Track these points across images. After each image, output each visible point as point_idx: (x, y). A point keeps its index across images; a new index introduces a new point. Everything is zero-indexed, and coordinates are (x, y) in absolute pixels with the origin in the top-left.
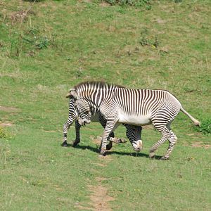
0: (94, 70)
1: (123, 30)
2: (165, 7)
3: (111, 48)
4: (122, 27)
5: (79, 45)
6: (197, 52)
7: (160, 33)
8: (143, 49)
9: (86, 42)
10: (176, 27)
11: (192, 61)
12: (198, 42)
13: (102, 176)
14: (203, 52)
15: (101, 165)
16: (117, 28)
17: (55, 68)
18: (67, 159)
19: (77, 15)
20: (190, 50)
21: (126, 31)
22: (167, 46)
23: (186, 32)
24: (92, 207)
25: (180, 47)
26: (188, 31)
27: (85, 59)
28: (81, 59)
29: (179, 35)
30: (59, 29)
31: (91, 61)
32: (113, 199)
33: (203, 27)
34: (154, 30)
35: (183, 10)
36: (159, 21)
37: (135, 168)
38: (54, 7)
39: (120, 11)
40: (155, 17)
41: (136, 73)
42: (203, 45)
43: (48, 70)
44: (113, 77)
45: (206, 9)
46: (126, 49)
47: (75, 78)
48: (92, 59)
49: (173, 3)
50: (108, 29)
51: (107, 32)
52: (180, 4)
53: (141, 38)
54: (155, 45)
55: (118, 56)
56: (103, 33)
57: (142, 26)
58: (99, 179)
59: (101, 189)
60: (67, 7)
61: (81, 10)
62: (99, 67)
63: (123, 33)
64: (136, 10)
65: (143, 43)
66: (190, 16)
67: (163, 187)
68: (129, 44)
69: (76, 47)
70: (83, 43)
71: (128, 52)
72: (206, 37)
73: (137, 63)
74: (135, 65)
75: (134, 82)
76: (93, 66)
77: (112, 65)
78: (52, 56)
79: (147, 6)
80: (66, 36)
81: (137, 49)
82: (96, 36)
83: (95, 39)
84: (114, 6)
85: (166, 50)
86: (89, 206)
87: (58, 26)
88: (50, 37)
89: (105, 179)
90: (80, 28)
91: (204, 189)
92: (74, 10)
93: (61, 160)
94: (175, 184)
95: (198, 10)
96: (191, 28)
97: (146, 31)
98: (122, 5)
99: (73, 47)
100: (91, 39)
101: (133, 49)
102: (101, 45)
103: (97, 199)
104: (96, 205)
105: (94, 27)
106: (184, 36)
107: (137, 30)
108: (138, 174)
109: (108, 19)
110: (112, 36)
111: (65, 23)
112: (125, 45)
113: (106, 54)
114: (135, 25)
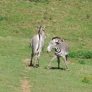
0: (23, 30)
1: (36, 12)
2: (55, 2)
3: (31, 20)
4: (36, 11)
5: (17, 19)
6: (68, 22)
7: (52, 14)
8: (45, 21)
9: (20, 17)
10: (59, 11)
11: (66, 26)
12: (69, 18)
13: (27, 76)
14: (71, 23)
15: (26, 71)
16: (34, 12)
17: (7, 29)
18: (11, 69)
19: (16, 6)
20: (65, 22)
21: (38, 13)
22: (55, 20)
23: (64, 14)
24: (22, 89)
25: (61, 20)
26: (65, 13)
27: (19, 25)
28: (18, 25)
29: (61, 15)
30: (8, 12)
32: (32, 86)
33: (71, 12)
34: (50, 12)
35: (62, 4)
36: (52, 9)
37: (41, 73)
38: (6, 2)
39: (35, 4)
40: (50, 7)
42: (71, 19)
43: (3, 30)
44: (32, 33)
45: (72, 4)
46: (38, 21)
47: (15, 33)
48: (22, 25)
49: (58, 1)
51: (29, 13)
52: (61, 1)
53: (44, 16)
54: (50, 19)
55: (34, 24)
56: (28, 14)
57: (44, 11)
58: (25, 77)
59: (26, 82)
60: (12, 3)
61: (18, 4)
62: (26, 29)
63: (36, 14)
64: (42, 4)
65: (45, 18)
66: (66, 6)
67: (53, 81)
68: (39, 19)
69: (16, 20)
72: (72, 16)
76: (23, 28)
77: (31, 28)
78: (5, 24)
79: (47, 2)
80: (11, 15)
81: (42, 21)
82: (24, 15)
83: (24, 16)
84: (32, 2)
85: (55, 22)
86: (21, 89)
87: (8, 11)
88: (4, 15)
89: (28, 77)
90: (18, 11)
91: (71, 82)
92: (15, 4)
93: (9, 69)
94: (59, 80)
95: (69, 4)
96: (66, 12)
97: (46, 13)
98: (36, 2)
99: (14, 20)
100: (22, 16)
102: (27, 19)
103: (24, 86)
104: (24, 89)
105: (24, 11)
106: (63, 15)
107: (42, 12)
108: (42, 75)
109: (30, 8)
110: (31, 15)
111: (11, 9)
112: (37, 19)
113: (29, 23)
114: (41, 11)
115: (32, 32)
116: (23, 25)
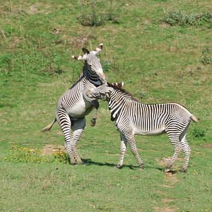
0: (156, 91)
1: (184, 50)
3: (173, 68)
4: (182, 48)
5: (140, 67)
8: (204, 68)
9: (147, 63)
13: (169, 198)
15: (167, 186)
16: (178, 49)
18: (133, 182)
19: (138, 37)
21: (188, 51)
27: (147, 81)
28: (143, 80)
30: (120, 52)
31: (153, 83)
37: (202, 188)
38: (114, 30)
39: (181, 32)
41: (199, 93)
44: (175, 97)
46: (188, 69)
48: (154, 81)
50: (169, 50)
51: (168, 53)
53: (203, 57)
55: (180, 77)
56: (164, 54)
57: (203, 45)
58: (166, 200)
59: (168, 211)
60: (127, 30)
61: (142, 32)
62: (161, 88)
63: (184, 53)
64: (197, 29)
65: (205, 62)
68: (191, 64)
69: (138, 69)
70: (145, 65)
71: (190, 72)
73: (199, 82)
74: (198, 85)
75: (198, 102)
76: (155, 88)
77: (175, 85)
79: (208, 25)
80: (127, 59)
81: (199, 68)
82: (157, 58)
83: (156, 60)
84: (174, 27)
87: (119, 49)
88: (111, 60)
89: (171, 200)
90: (141, 50)
92: (134, 32)
93: (127, 183)
97: (208, 49)
98: (182, 25)
99: (135, 69)
100: (153, 61)
101: (195, 68)
102: (162, 66)
105: (155, 49)
107: (199, 49)
108: (204, 194)
109: (169, 40)
110: (173, 57)
111: (126, 46)
112: (186, 65)
113: (168, 75)
114: (196, 45)
115: (177, 96)
116: (156, 81)
